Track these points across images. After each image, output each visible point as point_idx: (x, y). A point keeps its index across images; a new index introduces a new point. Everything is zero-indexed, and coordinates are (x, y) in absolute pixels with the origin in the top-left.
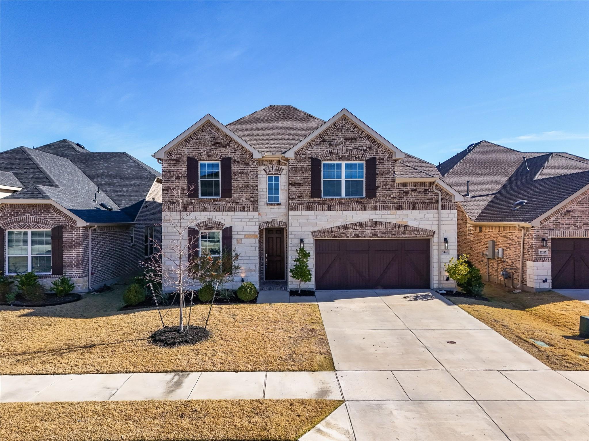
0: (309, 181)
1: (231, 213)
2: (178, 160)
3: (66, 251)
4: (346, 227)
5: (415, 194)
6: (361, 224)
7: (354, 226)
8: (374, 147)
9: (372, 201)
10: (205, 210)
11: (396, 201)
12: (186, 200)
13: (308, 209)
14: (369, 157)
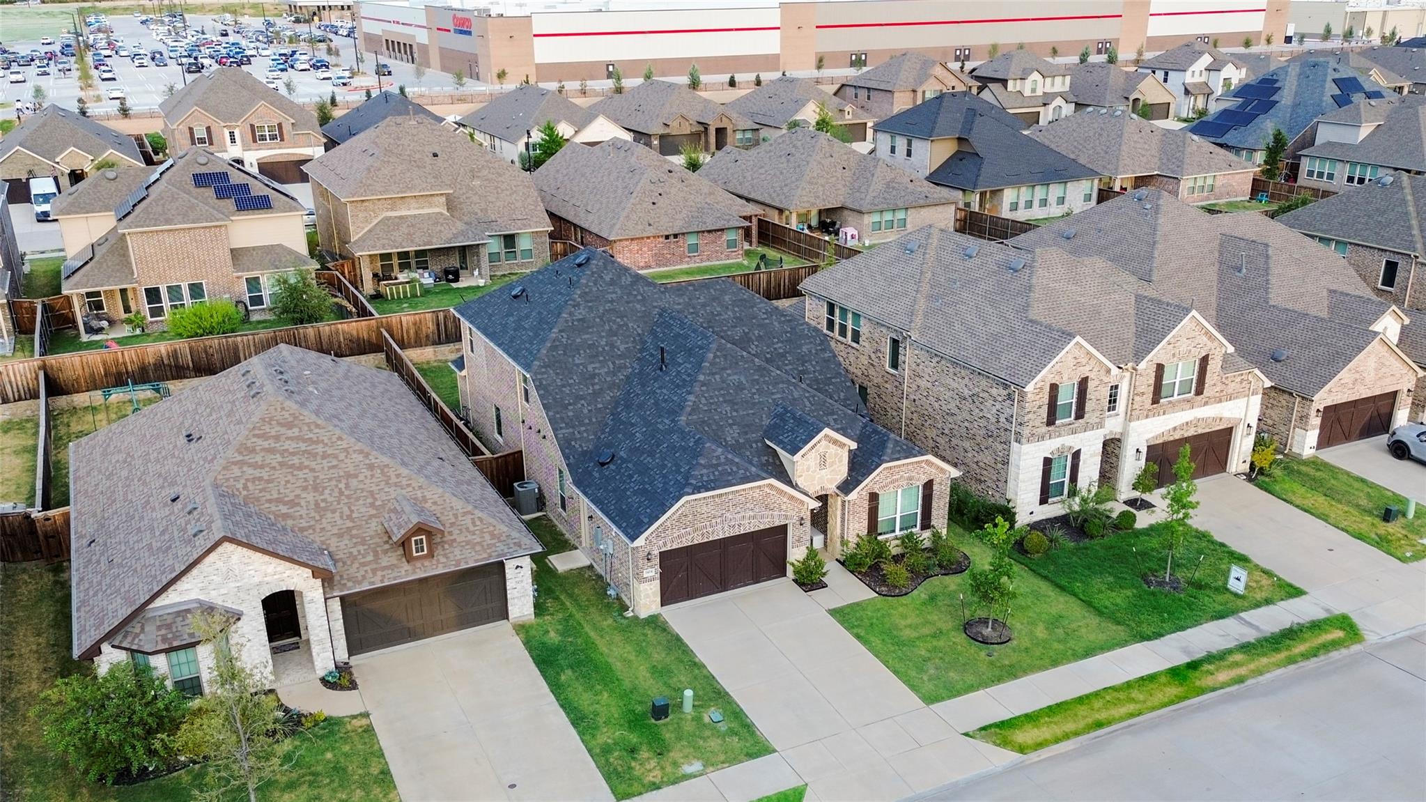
0: (1152, 388)
1: (1081, 435)
2: (1041, 388)
3: (934, 504)
4: (1175, 429)
5: (1233, 384)
6: (1187, 423)
7: (1181, 427)
8: (1209, 343)
9: (1199, 398)
10: (1059, 436)
11: (1217, 395)
12: (1044, 429)
13: (1147, 417)
14: (1204, 354)
